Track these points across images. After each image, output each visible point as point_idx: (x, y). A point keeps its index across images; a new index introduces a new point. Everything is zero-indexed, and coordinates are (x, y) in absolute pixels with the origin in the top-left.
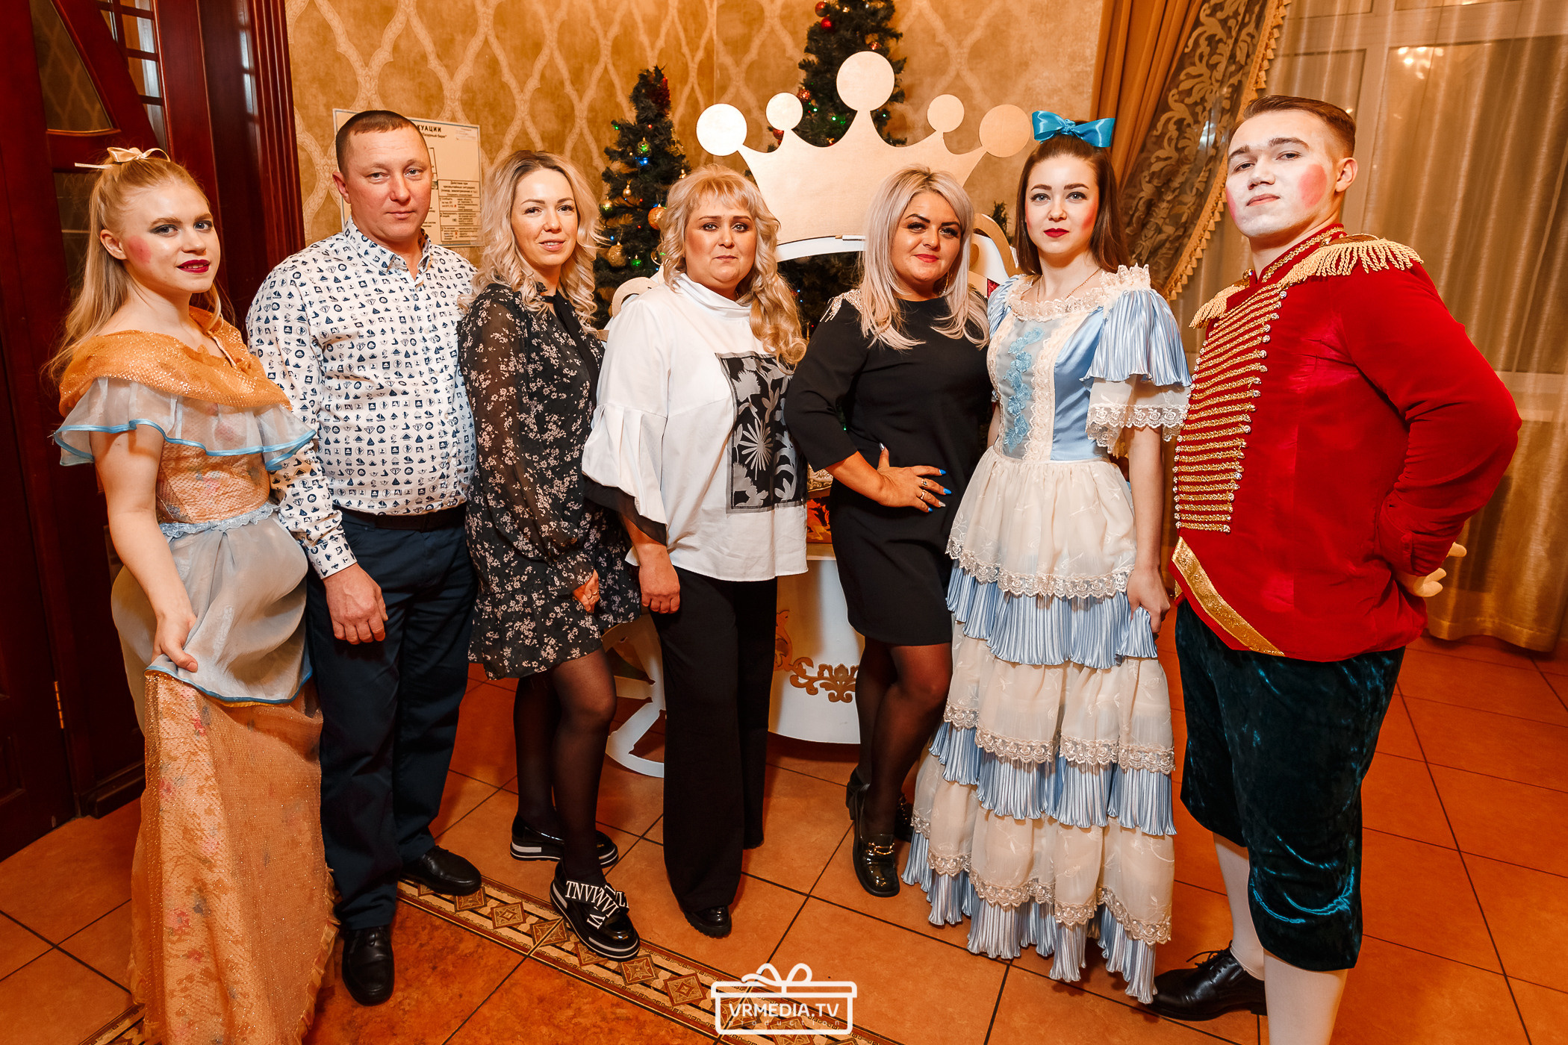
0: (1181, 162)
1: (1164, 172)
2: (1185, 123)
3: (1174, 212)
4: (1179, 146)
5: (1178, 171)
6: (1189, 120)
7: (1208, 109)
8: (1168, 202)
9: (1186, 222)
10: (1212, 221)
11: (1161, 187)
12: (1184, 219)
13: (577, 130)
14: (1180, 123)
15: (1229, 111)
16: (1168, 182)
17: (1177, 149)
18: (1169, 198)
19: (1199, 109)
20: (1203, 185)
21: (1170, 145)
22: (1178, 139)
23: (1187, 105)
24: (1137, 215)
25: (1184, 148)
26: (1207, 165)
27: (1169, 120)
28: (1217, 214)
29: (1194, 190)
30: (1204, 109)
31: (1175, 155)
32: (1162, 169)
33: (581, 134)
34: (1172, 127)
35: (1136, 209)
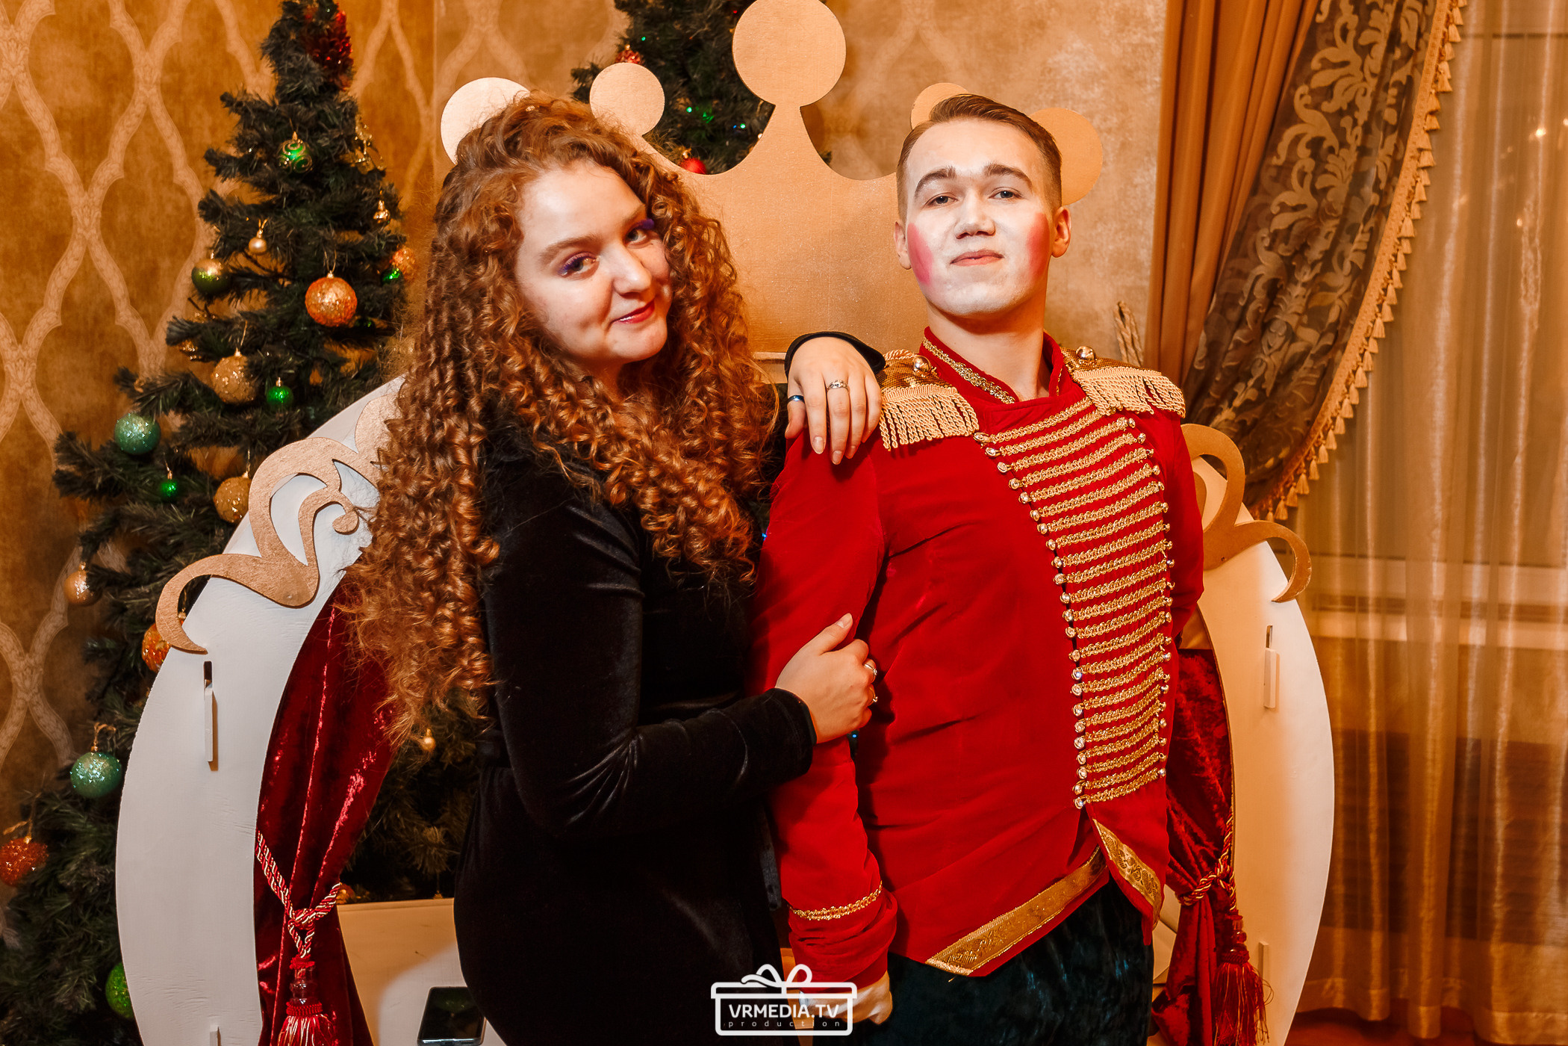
0: (1321, 215)
1: (1295, 231)
2: (1326, 145)
3: (1314, 303)
4: (1318, 186)
5: (1318, 231)
6: (1332, 140)
7: (1361, 122)
8: (1304, 285)
9: (1338, 322)
10: (1379, 321)
11: (1291, 258)
12: (1333, 317)
13: (137, 108)
14: (1316, 144)
15: (1394, 128)
16: (1303, 248)
17: (1314, 191)
18: (1307, 278)
19: (1346, 122)
20: (1363, 256)
21: (1302, 184)
22: (1315, 174)
23: (1326, 115)
24: (1252, 307)
25: (1325, 190)
26: (1365, 221)
27: (1297, 139)
28: (1386, 309)
29: (1347, 266)
30: (1355, 123)
31: (1311, 202)
32: (1290, 227)
33: (148, 117)
34: (1303, 151)
35: (1251, 298)
